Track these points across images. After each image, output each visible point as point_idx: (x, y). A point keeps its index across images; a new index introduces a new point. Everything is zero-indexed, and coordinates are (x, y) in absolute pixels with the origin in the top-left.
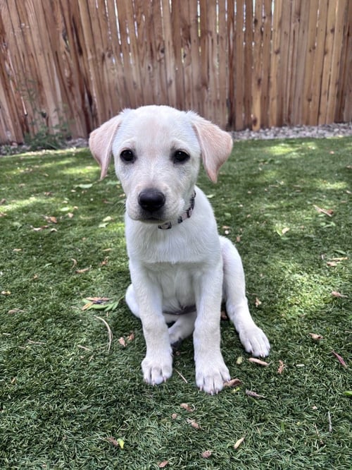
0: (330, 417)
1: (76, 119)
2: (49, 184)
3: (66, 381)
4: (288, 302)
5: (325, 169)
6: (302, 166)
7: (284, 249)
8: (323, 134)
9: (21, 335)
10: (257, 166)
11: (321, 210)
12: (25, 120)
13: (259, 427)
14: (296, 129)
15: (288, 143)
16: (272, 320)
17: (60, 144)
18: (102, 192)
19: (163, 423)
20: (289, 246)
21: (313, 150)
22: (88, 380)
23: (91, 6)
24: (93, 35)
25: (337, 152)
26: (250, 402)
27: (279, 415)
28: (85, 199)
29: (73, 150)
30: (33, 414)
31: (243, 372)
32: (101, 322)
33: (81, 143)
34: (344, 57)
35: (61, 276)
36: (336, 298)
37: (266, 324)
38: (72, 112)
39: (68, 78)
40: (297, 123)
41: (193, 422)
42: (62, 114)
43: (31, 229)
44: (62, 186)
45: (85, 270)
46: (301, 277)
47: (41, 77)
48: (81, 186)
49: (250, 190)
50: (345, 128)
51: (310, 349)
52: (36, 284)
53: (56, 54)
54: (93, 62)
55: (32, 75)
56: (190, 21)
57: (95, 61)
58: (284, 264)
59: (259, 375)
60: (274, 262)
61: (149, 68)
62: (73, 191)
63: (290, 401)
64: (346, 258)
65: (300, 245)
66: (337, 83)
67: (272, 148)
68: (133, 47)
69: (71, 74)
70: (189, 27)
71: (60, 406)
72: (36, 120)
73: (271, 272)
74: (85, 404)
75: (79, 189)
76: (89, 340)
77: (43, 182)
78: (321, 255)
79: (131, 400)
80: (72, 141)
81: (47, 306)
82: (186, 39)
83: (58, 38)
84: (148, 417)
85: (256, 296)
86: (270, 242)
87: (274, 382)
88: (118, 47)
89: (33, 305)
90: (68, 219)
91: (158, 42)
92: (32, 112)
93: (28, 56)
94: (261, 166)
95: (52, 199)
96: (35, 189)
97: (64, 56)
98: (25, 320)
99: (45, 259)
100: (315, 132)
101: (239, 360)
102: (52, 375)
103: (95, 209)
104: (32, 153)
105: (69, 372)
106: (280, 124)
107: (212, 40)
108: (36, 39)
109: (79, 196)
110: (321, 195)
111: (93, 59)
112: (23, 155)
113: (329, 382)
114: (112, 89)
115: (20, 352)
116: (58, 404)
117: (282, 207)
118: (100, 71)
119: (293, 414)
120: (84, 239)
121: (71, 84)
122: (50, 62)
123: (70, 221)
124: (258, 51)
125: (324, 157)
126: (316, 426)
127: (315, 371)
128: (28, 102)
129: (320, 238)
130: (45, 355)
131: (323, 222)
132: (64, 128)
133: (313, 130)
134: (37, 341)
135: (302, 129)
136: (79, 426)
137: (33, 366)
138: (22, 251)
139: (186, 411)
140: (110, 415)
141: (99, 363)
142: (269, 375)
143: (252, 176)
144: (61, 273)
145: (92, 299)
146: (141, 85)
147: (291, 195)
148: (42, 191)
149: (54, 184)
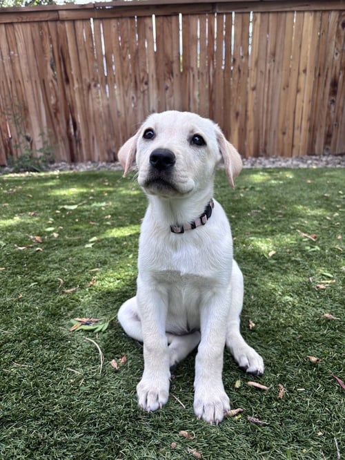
0: (337, 444)
1: (60, 143)
2: (33, 205)
3: (56, 407)
4: (282, 324)
5: (303, 197)
6: (282, 193)
7: (272, 271)
8: (298, 165)
9: (6, 357)
10: (239, 192)
11: (304, 235)
12: (9, 143)
13: (263, 455)
14: (272, 160)
15: (266, 172)
16: (268, 342)
17: (44, 167)
18: (87, 213)
19: (161, 452)
20: (277, 269)
21: (291, 179)
22: (78, 406)
23: (79, 38)
24: (79, 65)
25: (313, 181)
26: (253, 429)
27: (284, 442)
28: (70, 220)
29: (56, 172)
30: (21, 443)
31: (242, 396)
32: (91, 343)
33: (64, 167)
34: (315, 95)
35: (47, 296)
36: (329, 321)
37: (262, 347)
38: (56, 138)
39: (54, 105)
40: (273, 154)
41: (194, 452)
42: (46, 138)
43: (15, 248)
44: (46, 207)
45: (72, 290)
46: (291, 299)
47: (27, 102)
48: (66, 207)
49: (233, 214)
50: (316, 160)
51: (309, 372)
52: (21, 303)
53: (43, 82)
54: (79, 91)
55: (18, 100)
56: (172, 57)
57: (81, 90)
58: (273, 286)
59: (260, 401)
60: (263, 284)
61: (133, 98)
62: (58, 212)
63: (294, 428)
64: (334, 281)
65: (287, 268)
66: (309, 119)
67: (251, 176)
68: (119, 79)
69: (57, 101)
70: (172, 63)
71: (50, 434)
72: (20, 143)
73: (262, 293)
74: (77, 432)
75: (64, 210)
76: (79, 362)
77: (27, 202)
78: (309, 278)
79: (126, 427)
80: (55, 165)
81: (34, 327)
82: (169, 73)
83: (46, 66)
84: (145, 446)
85: (249, 318)
86: (258, 265)
87: (276, 407)
88: (104, 78)
89: (18, 326)
90: (53, 239)
91: (142, 75)
92: (16, 136)
93: (15, 82)
94: (242, 192)
95: (37, 219)
96: (19, 209)
97: (51, 85)
98: (9, 341)
99: (31, 278)
100: (289, 163)
101: (238, 384)
102: (40, 401)
103: (80, 230)
104: (16, 175)
105: (58, 398)
106: (257, 155)
107: (194, 76)
108: (24, 67)
109: (63, 216)
110: (302, 220)
111: (79, 88)
112: (6, 176)
113: (332, 407)
114: (97, 116)
115: (5, 375)
116: (48, 432)
117: (266, 231)
118: (86, 99)
119: (298, 441)
120: (70, 258)
121: (57, 110)
122: (37, 89)
123: (55, 241)
124: (235, 87)
125: (302, 186)
126: (322, 453)
127: (316, 396)
128: (13, 125)
129: (306, 261)
130: (31, 380)
131: (307, 246)
132: (47, 152)
133: (288, 161)
134: (22, 364)
135: (278, 159)
136: (72, 456)
137: (20, 390)
138: (6, 269)
139: (185, 440)
140: (104, 444)
141: (91, 388)
142: (270, 400)
143: (234, 201)
144: (47, 293)
145: (80, 320)
146: (125, 114)
147: (273, 220)
148: (26, 211)
149: (38, 205)
